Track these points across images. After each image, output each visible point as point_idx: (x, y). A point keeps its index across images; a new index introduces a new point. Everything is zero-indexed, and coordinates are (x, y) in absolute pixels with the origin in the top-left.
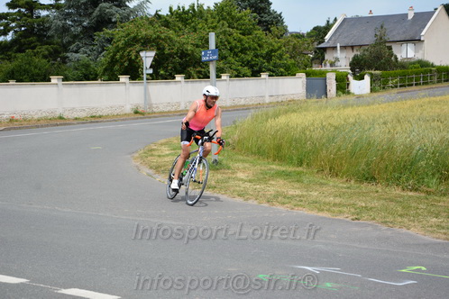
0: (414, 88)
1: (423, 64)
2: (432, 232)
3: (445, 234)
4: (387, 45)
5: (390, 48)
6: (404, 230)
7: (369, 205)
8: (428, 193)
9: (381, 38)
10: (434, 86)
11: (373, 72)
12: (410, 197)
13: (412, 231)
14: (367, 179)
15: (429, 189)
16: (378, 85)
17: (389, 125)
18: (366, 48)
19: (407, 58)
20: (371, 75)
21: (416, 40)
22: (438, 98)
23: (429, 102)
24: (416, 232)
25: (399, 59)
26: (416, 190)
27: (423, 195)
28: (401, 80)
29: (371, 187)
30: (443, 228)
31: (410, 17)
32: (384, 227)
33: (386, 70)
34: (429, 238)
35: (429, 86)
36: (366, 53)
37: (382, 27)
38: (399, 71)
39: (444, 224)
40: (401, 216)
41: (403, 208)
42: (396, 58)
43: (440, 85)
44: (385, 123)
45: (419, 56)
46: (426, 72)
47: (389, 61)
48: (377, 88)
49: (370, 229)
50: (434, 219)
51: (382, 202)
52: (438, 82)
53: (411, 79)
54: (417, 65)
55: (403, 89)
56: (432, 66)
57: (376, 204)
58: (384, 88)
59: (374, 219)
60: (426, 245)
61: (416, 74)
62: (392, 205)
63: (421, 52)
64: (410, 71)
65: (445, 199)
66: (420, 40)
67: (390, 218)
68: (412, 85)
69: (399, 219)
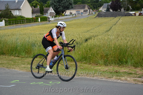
0: (19, 24)
1: (22, 17)
2: (22, 69)
3: (26, 70)
4: (10, 10)
5: (11, 11)
6: (14, 69)
7: (3, 62)
8: (22, 57)
9: (7, 8)
10: (25, 24)
11: (5, 19)
12: (16, 59)
13: (16, 70)
14: (2, 54)
15: (22, 56)
16: (7, 23)
17: (10, 36)
18: (3, 11)
19: (16, 15)
20: (5, 20)
21: (19, 9)
22: (26, 28)
23: (24, 29)
24: (17, 70)
25: (14, 15)
26: (18, 57)
27: (20, 58)
28: (15, 22)
29: (4, 57)
30: (26, 68)
31: (16, 2)
32: (7, 69)
33: (10, 18)
34: (21, 71)
35: (24, 24)
36: (3, 13)
37: (7, 4)
38: (14, 19)
39: (26, 67)
40: (13, 65)
41: (14, 62)
42: (13, 15)
43: (27, 24)
44: (9, 36)
45: (20, 15)
46: (23, 20)
47: (11, 16)
48: (7, 24)
49: (2, 70)
50: (23, 66)
51: (7, 61)
52: (27, 23)
53: (18, 22)
54: (20, 17)
55: (16, 25)
56: (25, 18)
57: (5, 62)
58: (9, 24)
59: (4, 67)
60: (20, 74)
61: (20, 20)
62: (10, 62)
63: (21, 13)
64: (18, 19)
65: (27, 59)
66: (20, 9)
67: (9, 66)
68: (18, 24)
69: (12, 66)
